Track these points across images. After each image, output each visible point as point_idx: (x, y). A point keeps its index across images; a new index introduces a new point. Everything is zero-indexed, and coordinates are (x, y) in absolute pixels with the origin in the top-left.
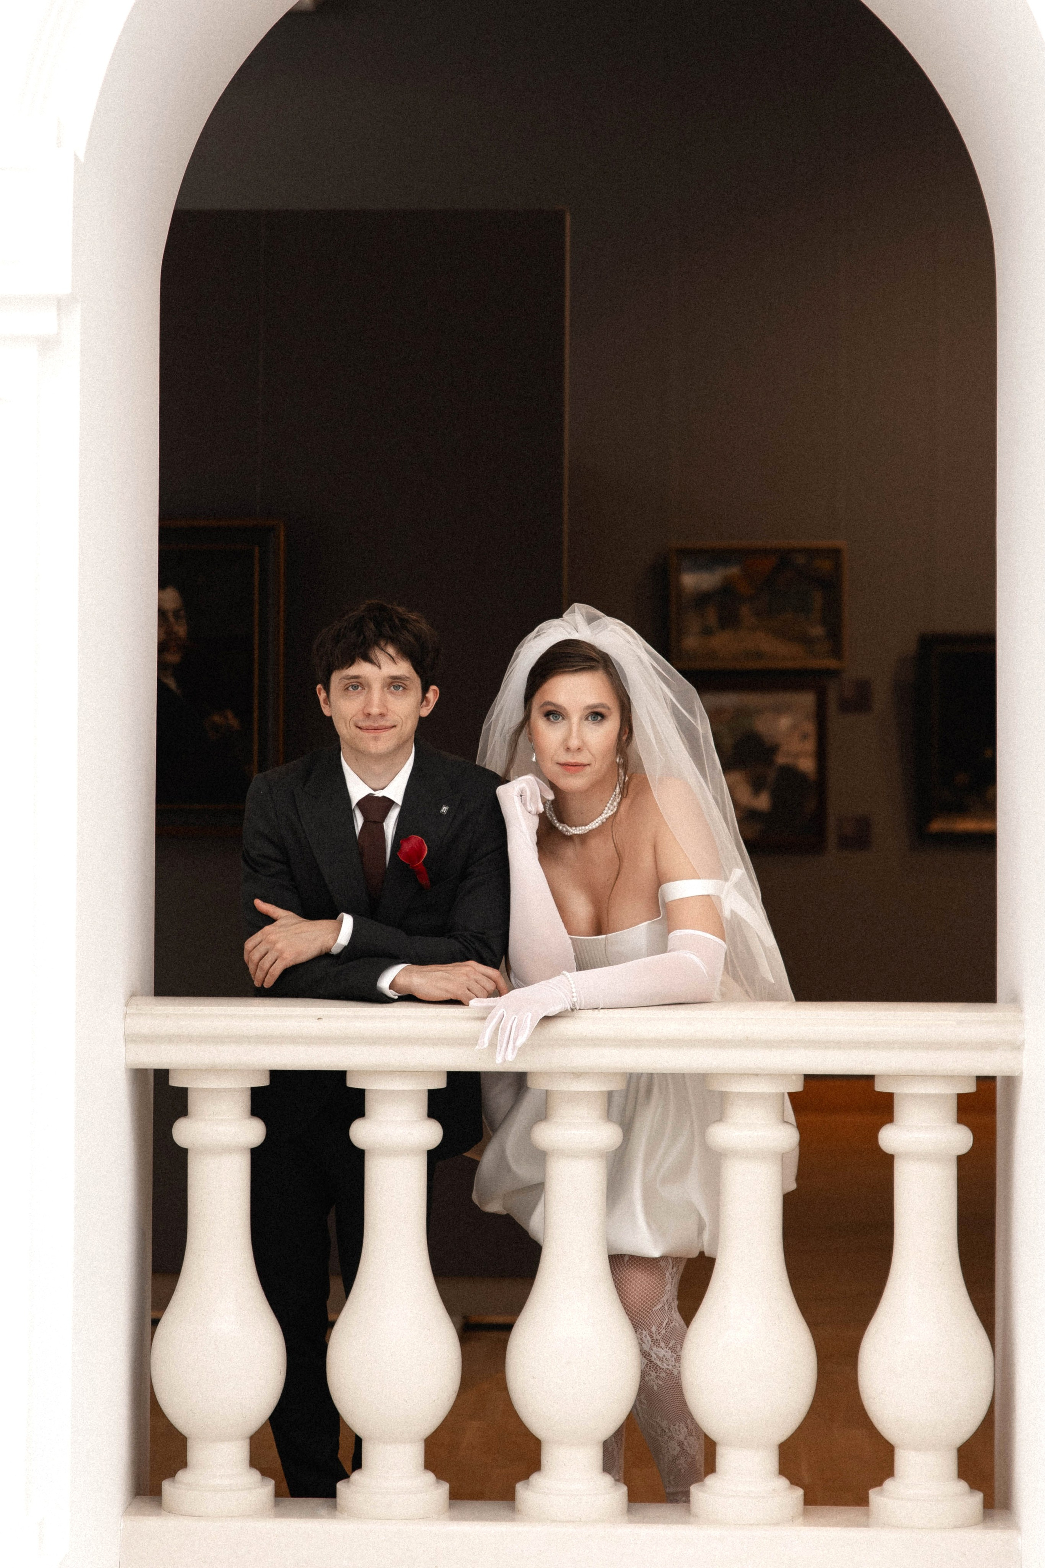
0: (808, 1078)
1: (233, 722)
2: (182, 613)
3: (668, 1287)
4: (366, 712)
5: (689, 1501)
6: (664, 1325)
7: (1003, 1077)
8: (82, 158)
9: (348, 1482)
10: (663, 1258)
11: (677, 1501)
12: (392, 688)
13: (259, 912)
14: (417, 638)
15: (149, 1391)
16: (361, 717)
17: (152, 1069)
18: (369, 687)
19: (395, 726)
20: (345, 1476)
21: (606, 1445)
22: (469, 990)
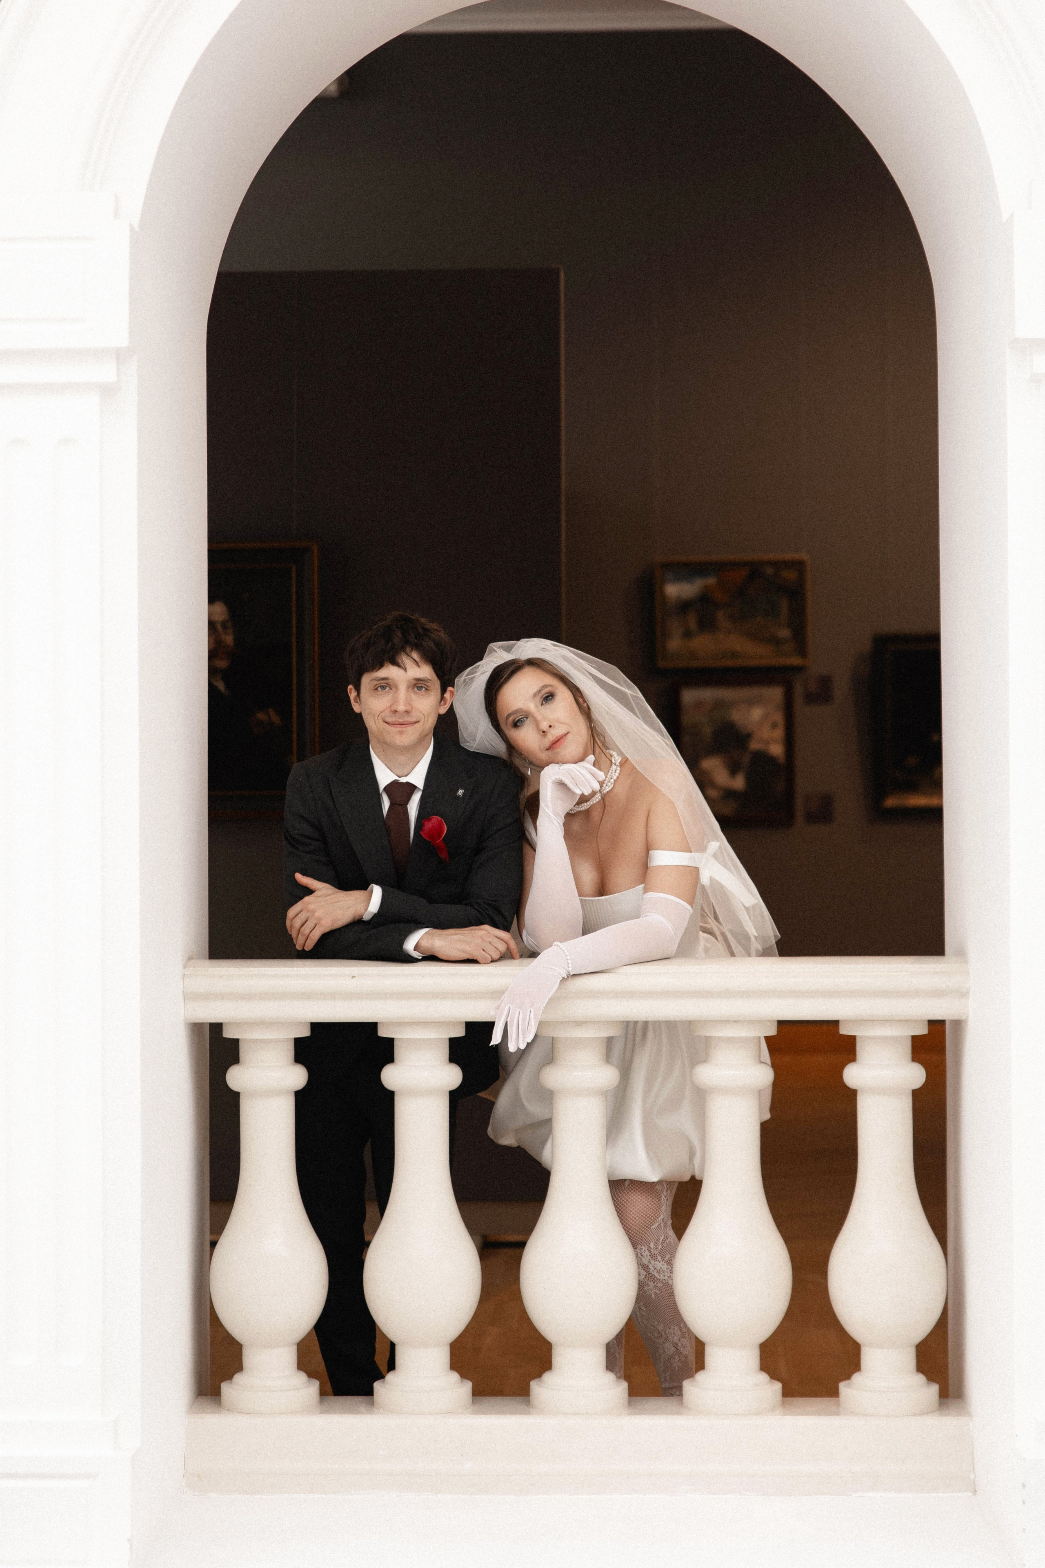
0: (781, 1024)
1: (276, 719)
2: (230, 624)
3: (664, 1208)
4: (393, 709)
5: (682, 1395)
6: (661, 1241)
7: (951, 1020)
8: (137, 229)
9: (384, 1381)
10: (660, 1182)
11: (672, 1395)
12: (416, 689)
13: (300, 885)
14: (437, 644)
15: (208, 1306)
16: (387, 713)
17: (207, 1023)
18: (396, 687)
19: (418, 722)
20: (381, 1377)
21: (609, 1347)
22: (483, 950)
